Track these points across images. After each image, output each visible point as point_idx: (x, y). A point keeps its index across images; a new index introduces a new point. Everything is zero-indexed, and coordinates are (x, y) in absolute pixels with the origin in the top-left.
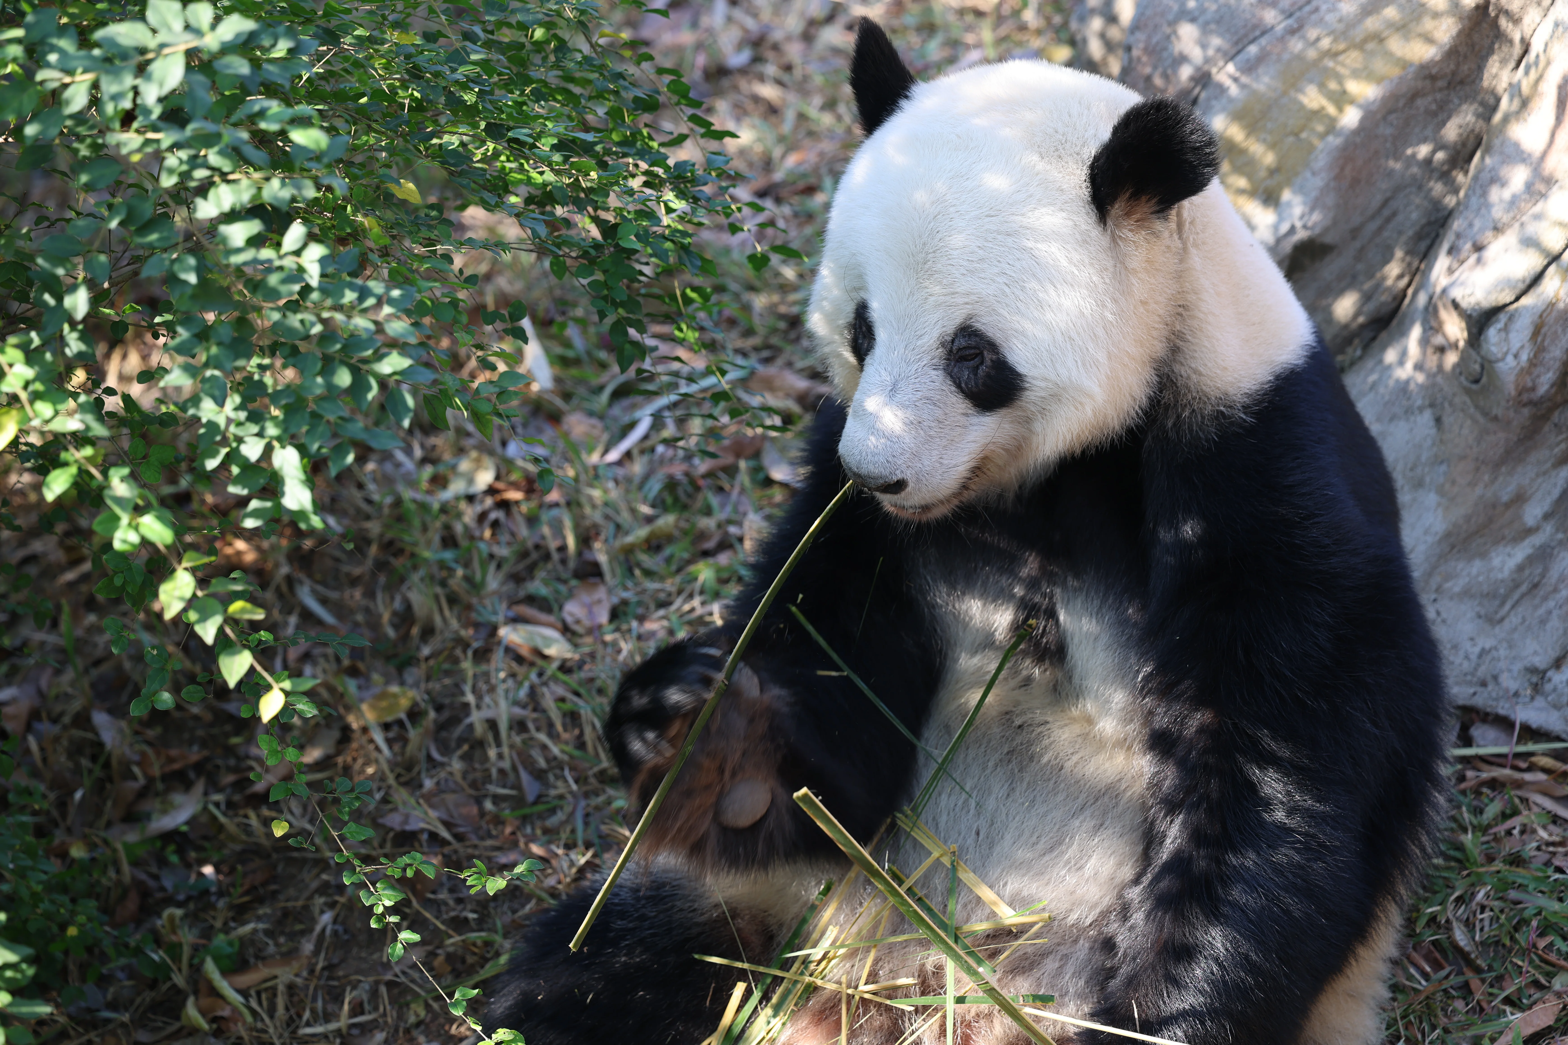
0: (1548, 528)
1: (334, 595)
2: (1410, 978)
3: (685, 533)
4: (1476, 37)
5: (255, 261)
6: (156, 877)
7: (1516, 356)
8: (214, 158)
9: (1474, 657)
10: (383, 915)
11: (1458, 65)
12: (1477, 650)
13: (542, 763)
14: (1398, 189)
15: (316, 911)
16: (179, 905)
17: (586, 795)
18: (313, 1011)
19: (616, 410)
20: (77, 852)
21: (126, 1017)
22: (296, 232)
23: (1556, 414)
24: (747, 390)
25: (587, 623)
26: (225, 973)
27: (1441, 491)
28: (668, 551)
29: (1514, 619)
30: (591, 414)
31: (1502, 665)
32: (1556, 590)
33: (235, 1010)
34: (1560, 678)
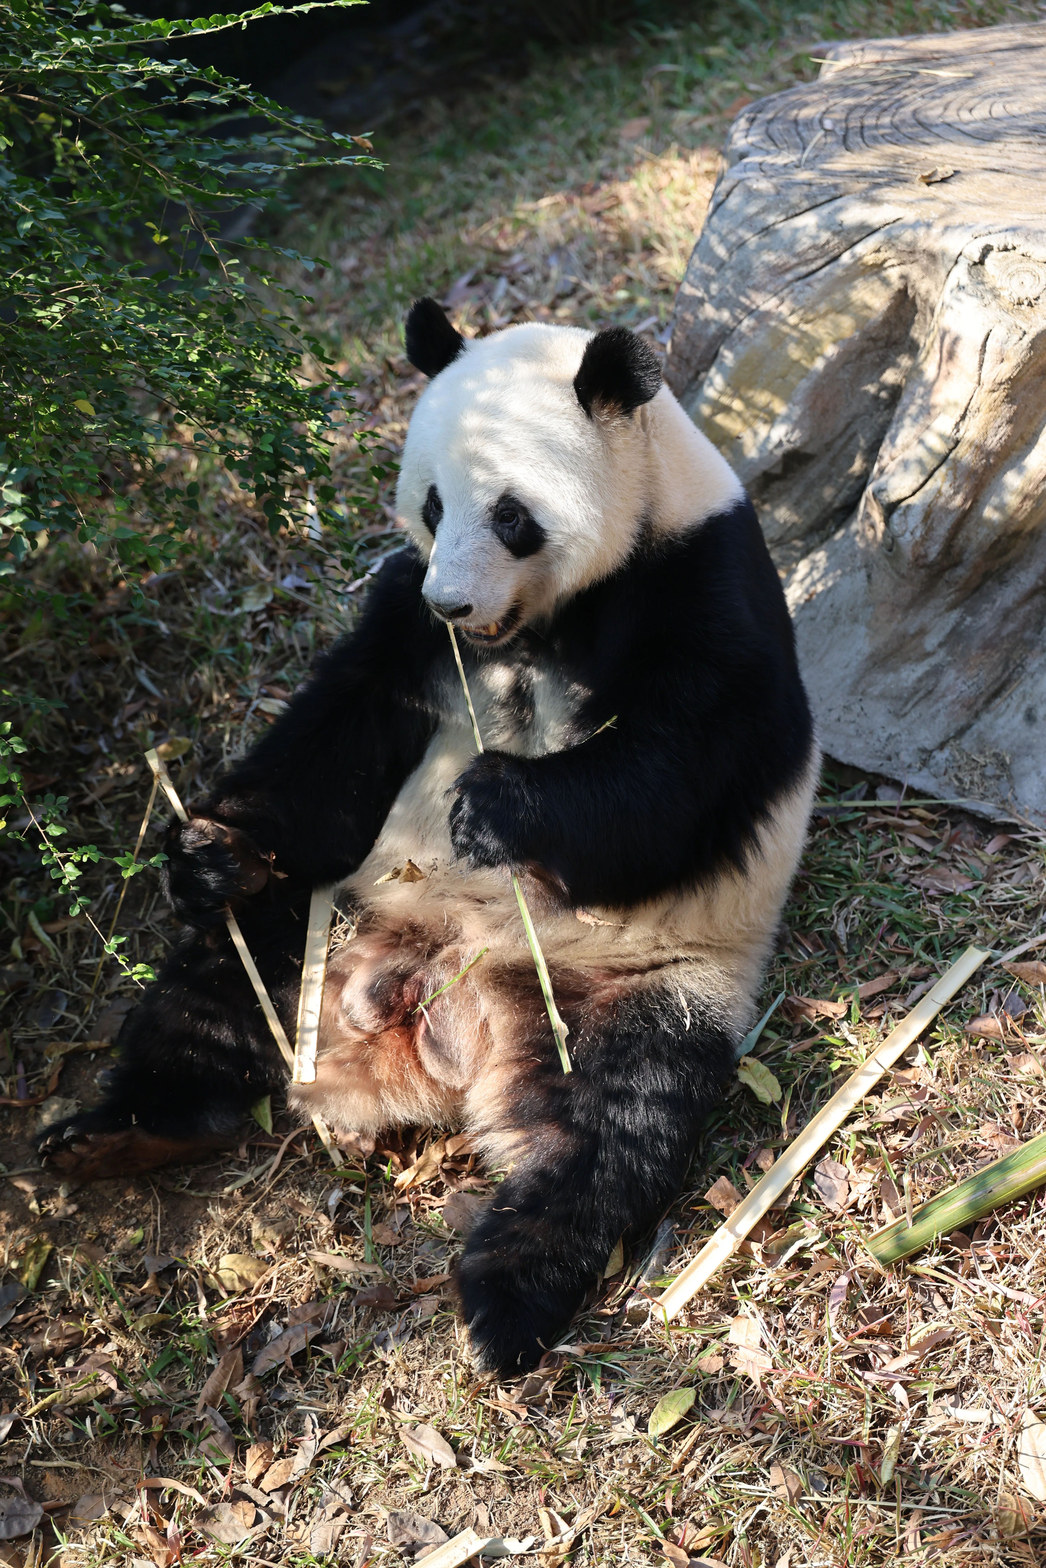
0: (942, 653)
2: (799, 956)
4: (902, 312)
7: (912, 534)
9: (883, 739)
10: (69, 885)
11: (891, 331)
12: (886, 735)
14: (855, 417)
15: (104, 883)
16: (25, 877)
18: (90, 949)
23: (947, 573)
26: (42, 922)
27: (868, 625)
29: (914, 715)
31: (903, 746)
32: (944, 696)
33: (42, 946)
34: (941, 757)
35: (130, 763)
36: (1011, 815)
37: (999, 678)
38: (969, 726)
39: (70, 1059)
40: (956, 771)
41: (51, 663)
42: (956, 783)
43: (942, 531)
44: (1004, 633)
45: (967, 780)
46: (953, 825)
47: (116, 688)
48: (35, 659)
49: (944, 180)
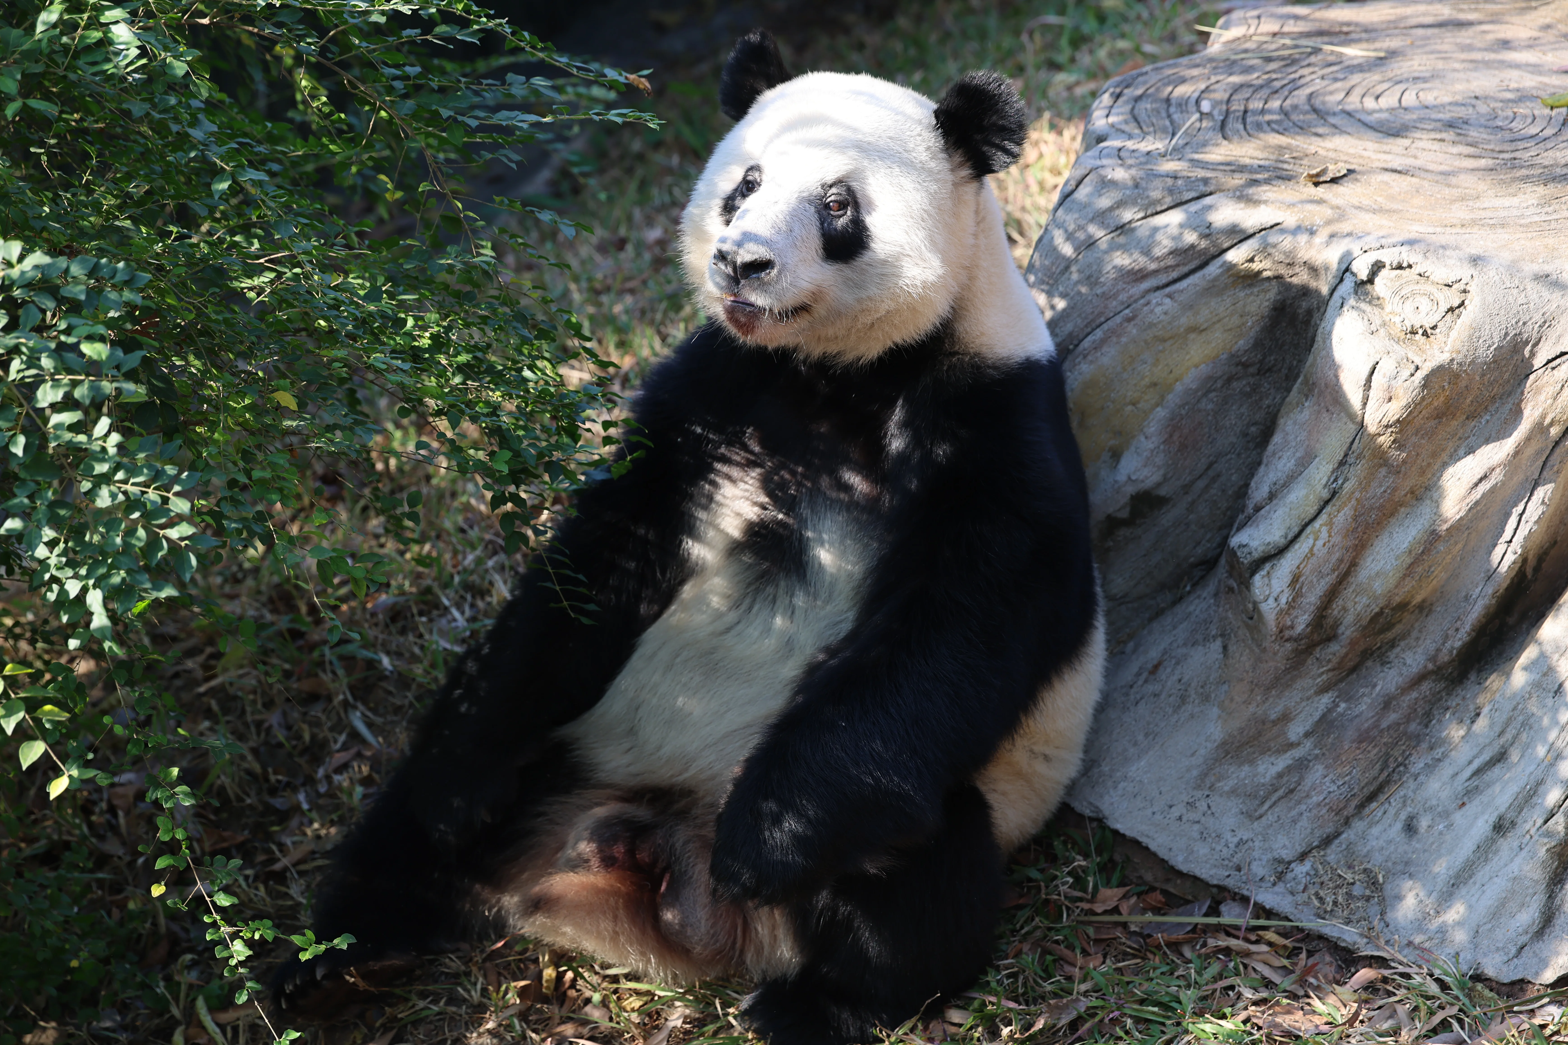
1: (379, 720)
6: (187, 931)
7: (1276, 599)
8: (44, 361)
9: (1231, 846)
10: (236, 966)
11: (1264, 355)
12: (1235, 840)
14: (1219, 455)
22: (103, 424)
23: (1318, 649)
26: (211, 1010)
27: (1221, 707)
29: (1270, 817)
31: (1255, 854)
32: (1308, 796)
34: (1301, 870)
35: (332, 823)
36: (1378, 947)
37: (1375, 778)
38: (1337, 835)
40: (1317, 888)
41: (251, 697)
42: (1316, 903)
43: (1312, 598)
44: (1384, 724)
45: (1329, 900)
46: (1310, 954)
47: (324, 733)
48: (231, 691)
49: (1334, 181)
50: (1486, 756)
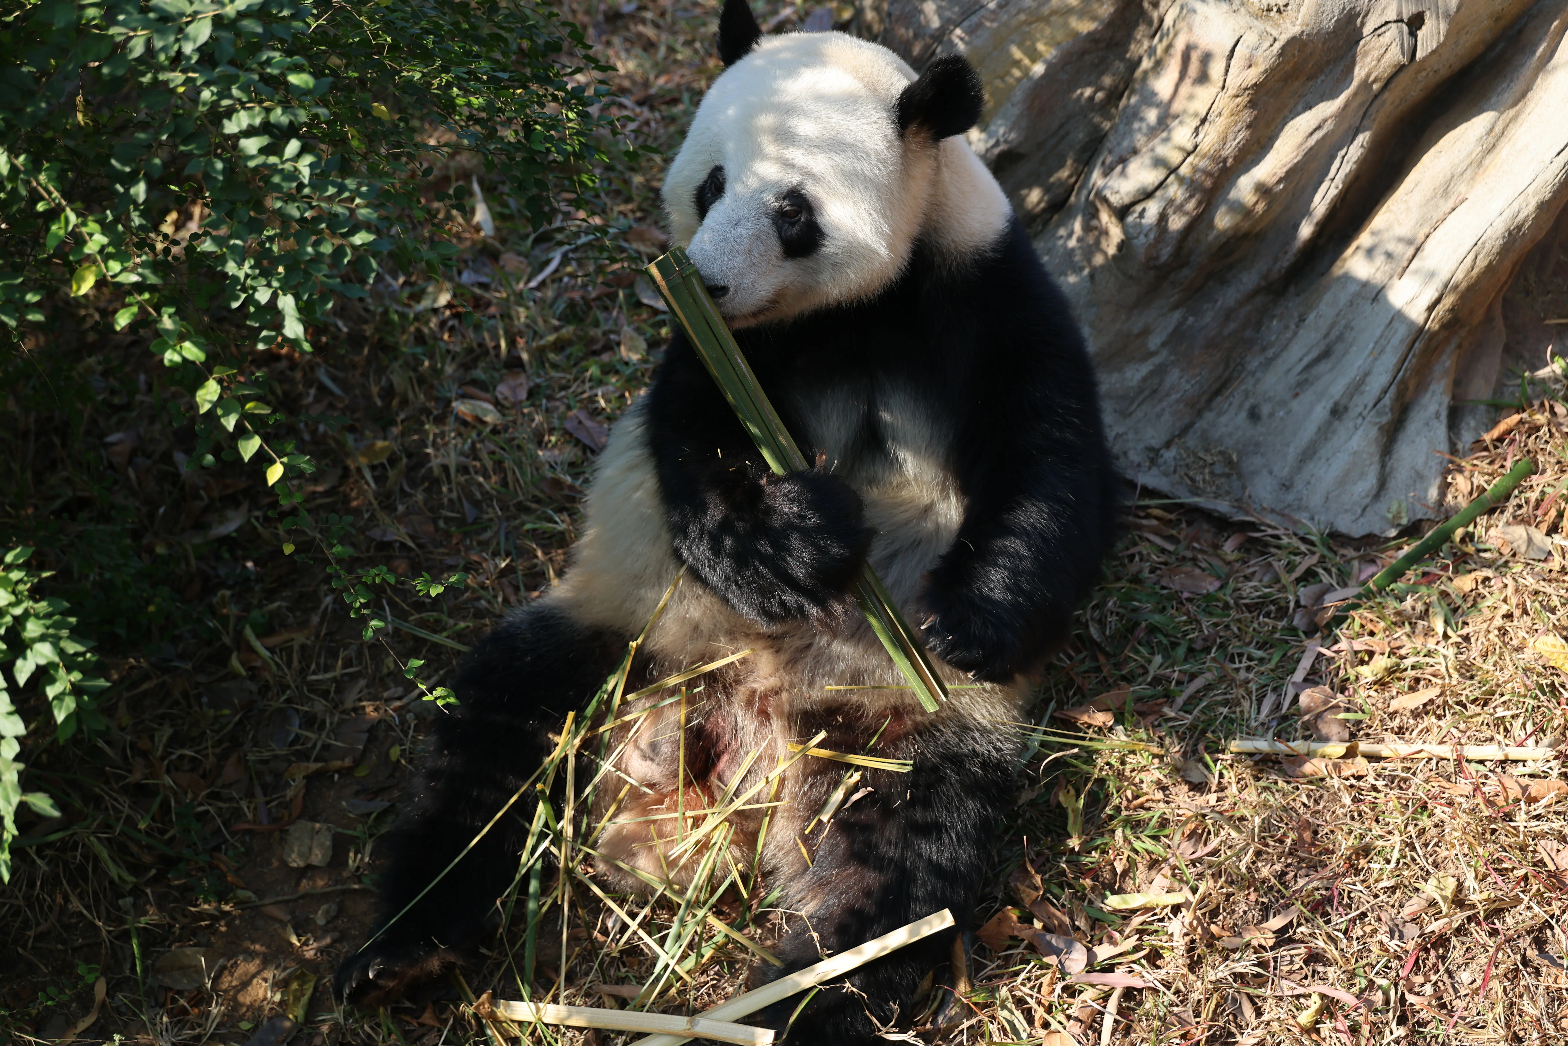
0: (1165, 353)
1: (341, 375)
3: (580, 338)
5: (265, 165)
6: (214, 568)
7: (1146, 235)
8: (235, 92)
10: (359, 609)
11: (1113, 33)
13: (478, 496)
14: (1070, 117)
15: (322, 594)
16: (229, 588)
17: (508, 519)
18: (318, 664)
19: (537, 252)
20: (160, 550)
21: (189, 666)
22: (293, 146)
23: (1174, 274)
24: (626, 240)
25: (512, 399)
26: (258, 636)
28: (569, 351)
29: (1139, 414)
30: (519, 254)
31: (1130, 445)
32: (1168, 395)
33: (265, 661)
34: (1169, 455)
36: (1247, 513)
37: (1220, 376)
38: (1192, 424)
39: (311, 779)
40: (1185, 469)
42: (1188, 482)
44: (1226, 332)
45: (1199, 478)
46: (1189, 524)
47: (299, 388)
50: (1313, 355)
